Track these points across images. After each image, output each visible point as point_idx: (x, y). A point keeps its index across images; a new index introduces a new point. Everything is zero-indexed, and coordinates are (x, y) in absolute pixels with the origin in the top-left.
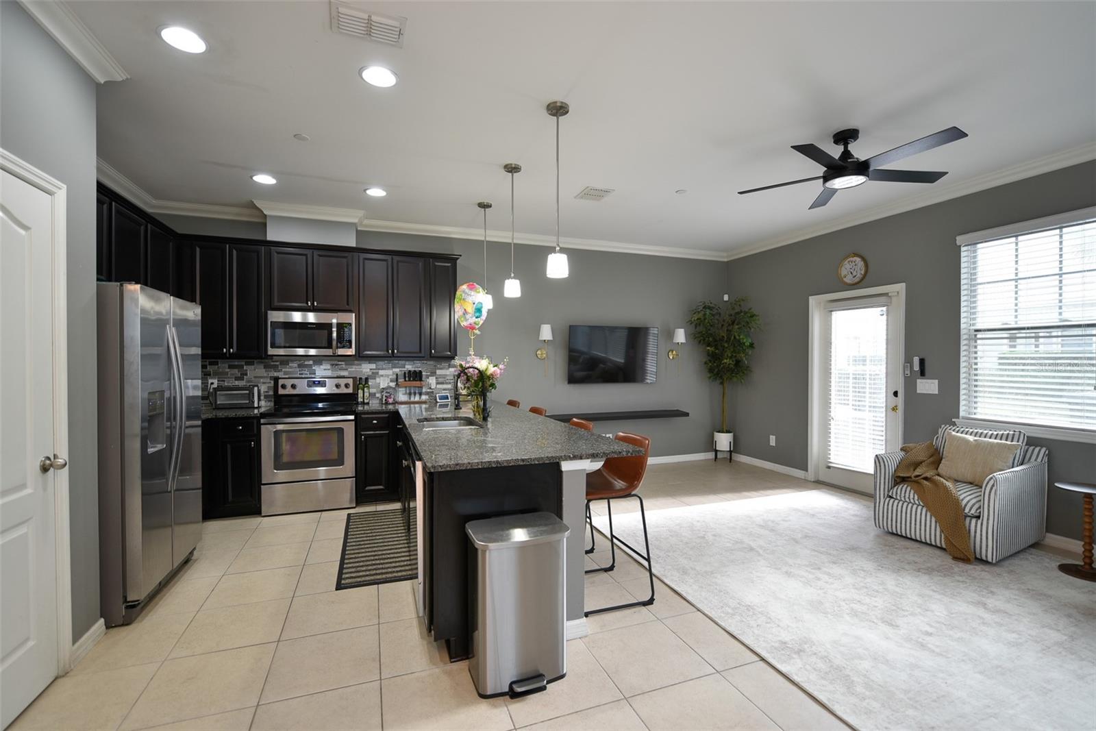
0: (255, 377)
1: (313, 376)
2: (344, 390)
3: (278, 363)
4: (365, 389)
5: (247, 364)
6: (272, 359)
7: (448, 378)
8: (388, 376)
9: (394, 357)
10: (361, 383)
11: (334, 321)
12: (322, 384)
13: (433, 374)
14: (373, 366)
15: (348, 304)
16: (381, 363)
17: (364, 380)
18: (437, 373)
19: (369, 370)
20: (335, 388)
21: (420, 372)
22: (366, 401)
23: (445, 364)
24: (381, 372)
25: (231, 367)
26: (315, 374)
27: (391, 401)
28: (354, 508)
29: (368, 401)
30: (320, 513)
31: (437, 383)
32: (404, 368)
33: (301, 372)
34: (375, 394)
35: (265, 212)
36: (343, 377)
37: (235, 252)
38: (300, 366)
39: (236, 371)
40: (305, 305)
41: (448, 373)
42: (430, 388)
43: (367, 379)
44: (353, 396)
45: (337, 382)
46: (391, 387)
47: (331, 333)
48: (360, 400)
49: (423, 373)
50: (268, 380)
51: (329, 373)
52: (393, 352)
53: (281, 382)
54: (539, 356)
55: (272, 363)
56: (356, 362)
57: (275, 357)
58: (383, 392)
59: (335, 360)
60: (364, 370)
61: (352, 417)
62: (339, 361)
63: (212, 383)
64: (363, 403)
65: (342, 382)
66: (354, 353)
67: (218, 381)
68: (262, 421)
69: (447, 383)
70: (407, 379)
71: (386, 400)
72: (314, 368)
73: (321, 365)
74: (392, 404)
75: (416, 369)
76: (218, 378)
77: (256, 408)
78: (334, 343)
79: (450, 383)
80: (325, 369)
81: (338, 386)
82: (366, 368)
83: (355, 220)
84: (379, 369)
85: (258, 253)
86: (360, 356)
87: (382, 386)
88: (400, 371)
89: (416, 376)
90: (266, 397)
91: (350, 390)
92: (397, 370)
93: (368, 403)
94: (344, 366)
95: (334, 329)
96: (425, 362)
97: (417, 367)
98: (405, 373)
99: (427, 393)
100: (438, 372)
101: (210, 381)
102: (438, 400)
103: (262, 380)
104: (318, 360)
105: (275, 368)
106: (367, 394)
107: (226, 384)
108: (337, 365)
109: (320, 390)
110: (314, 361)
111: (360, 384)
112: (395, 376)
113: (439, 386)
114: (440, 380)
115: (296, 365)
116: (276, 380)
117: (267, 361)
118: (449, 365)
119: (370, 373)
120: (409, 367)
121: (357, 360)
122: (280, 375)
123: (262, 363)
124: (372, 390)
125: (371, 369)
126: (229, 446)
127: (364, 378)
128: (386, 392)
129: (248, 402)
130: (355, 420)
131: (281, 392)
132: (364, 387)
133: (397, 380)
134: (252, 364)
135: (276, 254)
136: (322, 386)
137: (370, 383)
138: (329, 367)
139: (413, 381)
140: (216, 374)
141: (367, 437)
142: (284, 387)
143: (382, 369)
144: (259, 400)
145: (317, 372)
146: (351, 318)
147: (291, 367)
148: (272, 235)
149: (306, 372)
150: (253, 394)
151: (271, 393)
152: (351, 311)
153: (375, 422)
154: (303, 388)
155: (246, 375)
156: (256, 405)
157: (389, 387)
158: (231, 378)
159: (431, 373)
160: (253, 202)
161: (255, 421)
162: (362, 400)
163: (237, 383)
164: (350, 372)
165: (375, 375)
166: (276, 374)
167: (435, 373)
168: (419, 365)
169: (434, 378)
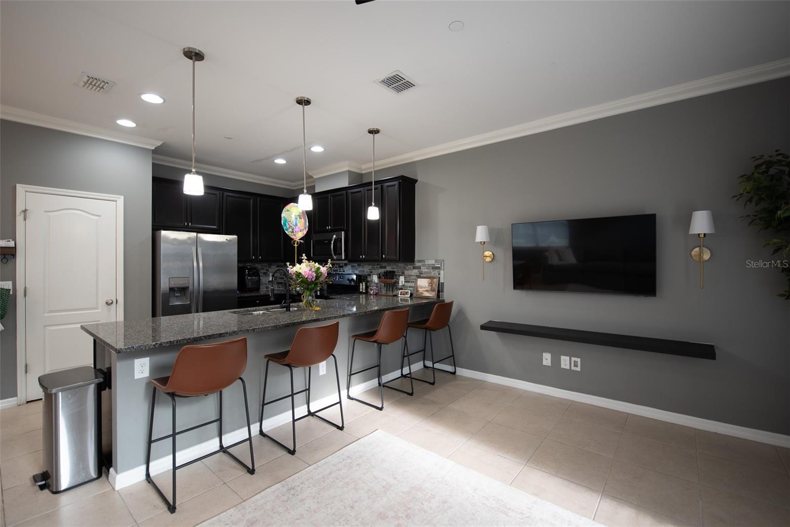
2: (351, 283)
7: (412, 277)
11: (334, 238)
13: (403, 274)
14: (370, 267)
16: (374, 265)
18: (405, 274)
19: (368, 270)
20: (348, 281)
21: (395, 272)
22: (364, 291)
23: (409, 266)
31: (405, 282)
32: (385, 269)
41: (413, 274)
42: (401, 285)
45: (349, 277)
48: (361, 290)
49: (397, 273)
60: (366, 270)
66: (344, 259)
69: (411, 282)
70: (388, 277)
75: (393, 270)
78: (333, 252)
79: (413, 282)
83: (346, 169)
84: (373, 269)
89: (392, 275)
91: (354, 284)
92: (381, 270)
95: (332, 243)
96: (399, 264)
97: (393, 268)
98: (386, 272)
100: (406, 272)
102: (399, 295)
106: (365, 287)
111: (361, 279)
114: (408, 279)
118: (413, 267)
119: (369, 272)
120: (389, 268)
125: (370, 269)
127: (364, 275)
133: (380, 278)
138: (351, 267)
143: (377, 269)
145: (345, 271)
146: (341, 235)
152: (343, 230)
154: (336, 280)
159: (402, 273)
164: (359, 271)
167: (404, 273)
168: (394, 267)
169: (403, 277)
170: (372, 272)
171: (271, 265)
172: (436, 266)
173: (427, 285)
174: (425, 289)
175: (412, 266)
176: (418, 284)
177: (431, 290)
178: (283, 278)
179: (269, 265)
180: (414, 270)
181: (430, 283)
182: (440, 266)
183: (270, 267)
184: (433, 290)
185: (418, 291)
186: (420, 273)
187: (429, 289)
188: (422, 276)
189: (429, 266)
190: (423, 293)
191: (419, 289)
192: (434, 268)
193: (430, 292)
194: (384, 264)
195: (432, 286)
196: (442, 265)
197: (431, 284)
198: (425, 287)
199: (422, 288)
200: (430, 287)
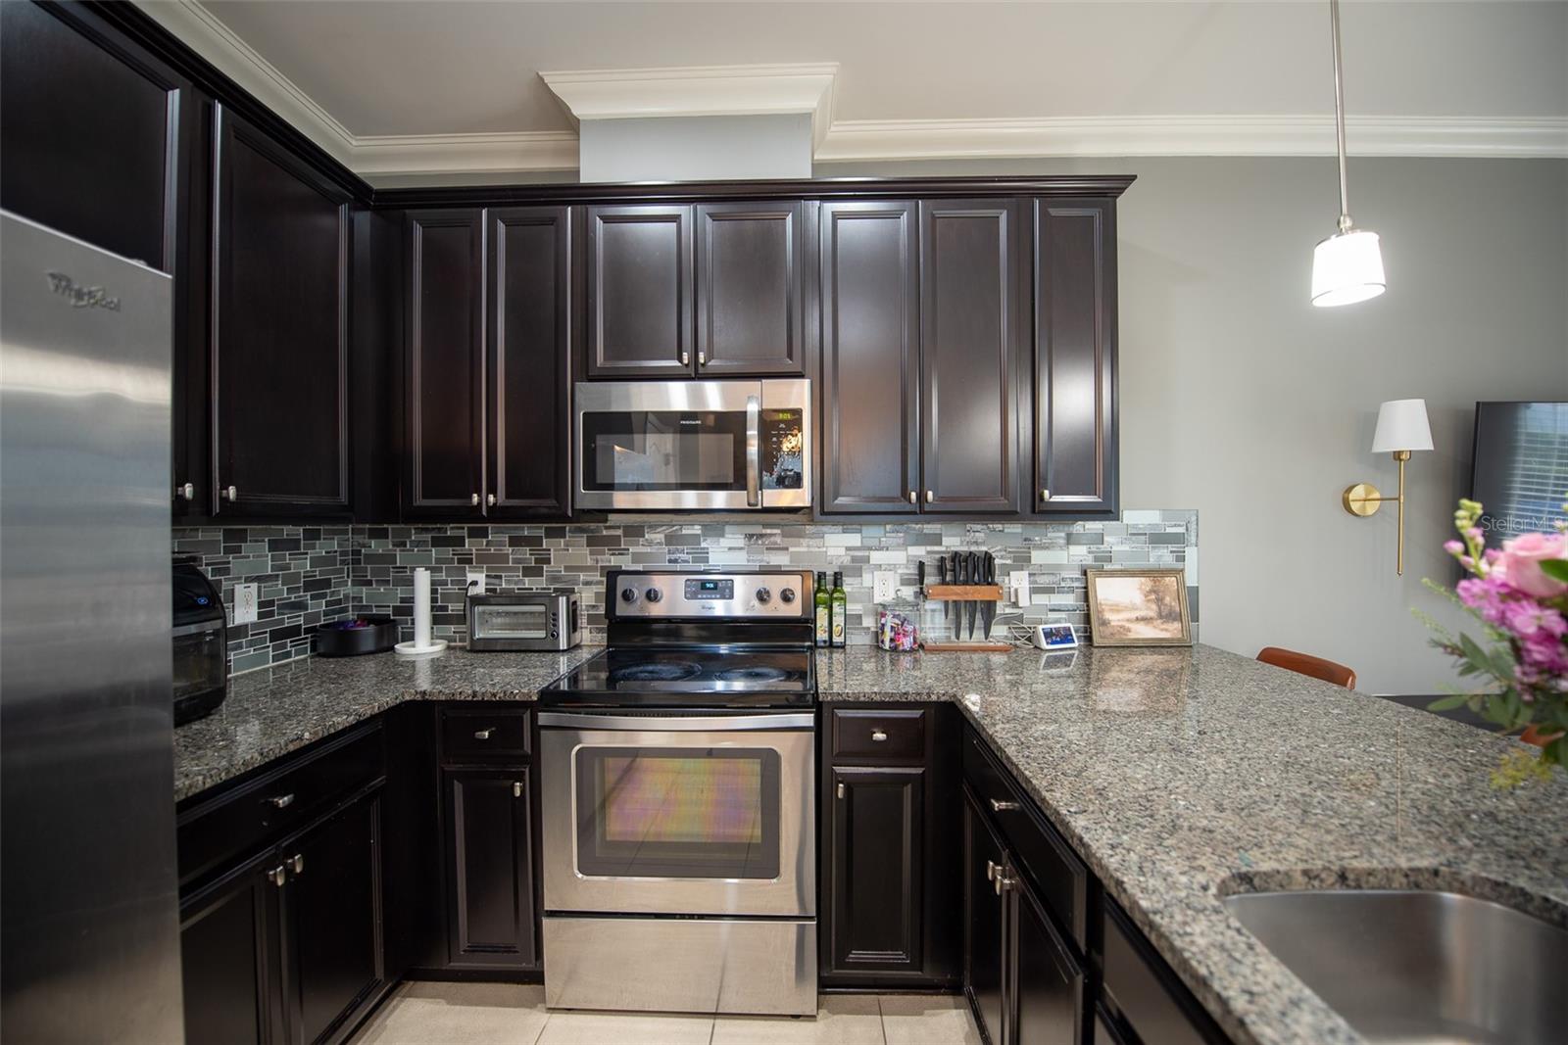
0: (567, 568)
1: (702, 567)
2: (778, 609)
3: (619, 532)
4: (835, 604)
5: (550, 534)
6: (606, 521)
7: (1065, 574)
8: (892, 568)
9: (923, 512)
10: (827, 586)
11: (753, 408)
12: (724, 589)
13: (1022, 561)
14: (854, 539)
15: (790, 356)
16: (874, 532)
17: (830, 579)
18: (1033, 562)
19: (842, 551)
20: (756, 602)
21: (988, 559)
22: (837, 639)
23: (1056, 534)
24: (876, 557)
25: (515, 542)
26: (706, 560)
27: (907, 643)
28: (812, 1018)
29: (841, 639)
30: (709, 1022)
31: (1035, 591)
32: (941, 544)
33: (673, 557)
34: (860, 617)
35: (575, 112)
36: (776, 571)
37: (501, 227)
38: (671, 540)
39: (526, 553)
40: (676, 363)
41: (1065, 562)
42: (1015, 605)
43: (838, 578)
44: (802, 627)
45: (760, 586)
46: (905, 603)
47: (741, 443)
48: (822, 635)
49: (997, 561)
50: (597, 577)
51: (740, 559)
52: (921, 497)
53: (622, 583)
54: (1355, 506)
55: (605, 533)
56: (809, 529)
57: (611, 517)
58: (883, 615)
59: (757, 523)
60: (831, 552)
61: (806, 719)
62: (766, 525)
63: (474, 583)
64: (830, 645)
65: (775, 584)
66: (808, 504)
67: (487, 576)
68: (544, 718)
69: (1060, 590)
70: (948, 578)
71: (892, 640)
72: (703, 545)
73: (723, 536)
74: (912, 651)
75: (973, 549)
76: (488, 569)
77: (564, 651)
78: (753, 473)
79: (1071, 590)
80: (730, 549)
81: (763, 596)
82: (835, 545)
84: (870, 549)
85: (556, 222)
86: (823, 512)
87: (878, 599)
88: (928, 552)
89: (977, 569)
90: (592, 619)
91: (794, 610)
92: (919, 552)
93: (843, 647)
94: (778, 540)
95: (752, 433)
96: (999, 527)
97: (976, 543)
98: (942, 559)
99: (1007, 620)
100: (1038, 557)
101: (471, 577)
102: (1044, 645)
103: (582, 577)
104: (714, 521)
105: (612, 542)
106: (838, 620)
107: (504, 586)
108: (762, 536)
109: (719, 608)
110: (704, 526)
111: (819, 590)
112: (913, 570)
113: (1041, 599)
114: (1043, 581)
115: (659, 537)
116: (612, 575)
117: (593, 526)
118: (1069, 536)
119: (846, 560)
120: (954, 541)
121: (812, 522)
122: (625, 563)
123: (582, 530)
124: (854, 608)
125: (848, 549)
126: (458, 787)
127: (830, 572)
128: (894, 616)
129: (541, 634)
130: (818, 728)
131: (622, 609)
132: (832, 599)
133: (922, 583)
134: (561, 534)
135: (599, 223)
136: (723, 597)
137: (846, 589)
138: (740, 542)
139: (965, 583)
140: (483, 559)
141: (851, 783)
142: (627, 596)
143: (881, 549)
144: (573, 626)
145: (711, 556)
146: (798, 394)
147: (650, 543)
148: (593, 171)
149: (684, 556)
150: (555, 614)
151: (602, 611)
152: (800, 375)
153: (879, 736)
154: (674, 600)
155: (548, 561)
156: (563, 645)
157: (900, 602)
158: (516, 569)
159: (1019, 559)
160: (542, 79)
161: (527, 717)
162: (825, 637)
163: (527, 582)
164: (794, 557)
165: (858, 565)
166: (614, 561)
167: (1029, 559)
168: (980, 536)
169: (1025, 574)
170: (867, 560)
171: (241, 536)
172: (1169, 530)
173: (1137, 598)
174: (1134, 615)
175: (1063, 535)
176: (1099, 597)
177: (1160, 616)
178: (300, 606)
179: (229, 536)
180: (1071, 547)
181: (1152, 591)
182: (1181, 530)
183: (238, 550)
184: (1168, 616)
185: (1104, 623)
186: (1096, 559)
187: (1152, 614)
188: (1108, 567)
189: (1135, 534)
190: (1129, 630)
191: (1108, 616)
192: (1158, 539)
193: (1155, 623)
194: (931, 528)
195: (1159, 601)
196: (1193, 527)
197: (1156, 595)
198: (1134, 608)
199: (1118, 611)
200: (1154, 607)
